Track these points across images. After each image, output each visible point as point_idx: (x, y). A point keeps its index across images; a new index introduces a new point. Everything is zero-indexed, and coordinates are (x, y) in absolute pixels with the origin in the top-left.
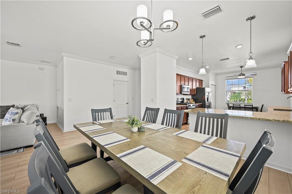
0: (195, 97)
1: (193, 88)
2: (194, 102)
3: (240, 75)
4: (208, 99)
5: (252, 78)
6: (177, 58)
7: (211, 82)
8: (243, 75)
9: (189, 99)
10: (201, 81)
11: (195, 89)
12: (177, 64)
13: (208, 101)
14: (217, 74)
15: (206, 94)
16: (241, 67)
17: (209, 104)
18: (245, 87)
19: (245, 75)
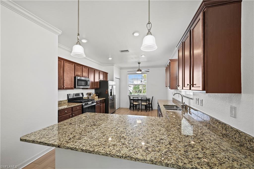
0: (99, 91)
1: (96, 81)
2: (97, 97)
3: (138, 71)
4: (111, 93)
5: (146, 74)
6: (60, 33)
7: (116, 75)
8: (141, 71)
9: (90, 94)
10: (105, 74)
11: (97, 82)
12: (58, 43)
13: (111, 95)
14: (121, 69)
15: (110, 88)
16: (139, 63)
17: (113, 98)
18: (141, 81)
19: (141, 70)
